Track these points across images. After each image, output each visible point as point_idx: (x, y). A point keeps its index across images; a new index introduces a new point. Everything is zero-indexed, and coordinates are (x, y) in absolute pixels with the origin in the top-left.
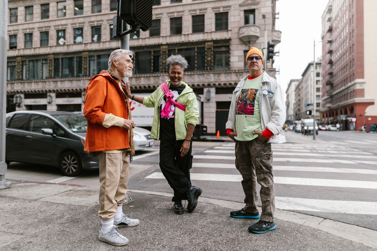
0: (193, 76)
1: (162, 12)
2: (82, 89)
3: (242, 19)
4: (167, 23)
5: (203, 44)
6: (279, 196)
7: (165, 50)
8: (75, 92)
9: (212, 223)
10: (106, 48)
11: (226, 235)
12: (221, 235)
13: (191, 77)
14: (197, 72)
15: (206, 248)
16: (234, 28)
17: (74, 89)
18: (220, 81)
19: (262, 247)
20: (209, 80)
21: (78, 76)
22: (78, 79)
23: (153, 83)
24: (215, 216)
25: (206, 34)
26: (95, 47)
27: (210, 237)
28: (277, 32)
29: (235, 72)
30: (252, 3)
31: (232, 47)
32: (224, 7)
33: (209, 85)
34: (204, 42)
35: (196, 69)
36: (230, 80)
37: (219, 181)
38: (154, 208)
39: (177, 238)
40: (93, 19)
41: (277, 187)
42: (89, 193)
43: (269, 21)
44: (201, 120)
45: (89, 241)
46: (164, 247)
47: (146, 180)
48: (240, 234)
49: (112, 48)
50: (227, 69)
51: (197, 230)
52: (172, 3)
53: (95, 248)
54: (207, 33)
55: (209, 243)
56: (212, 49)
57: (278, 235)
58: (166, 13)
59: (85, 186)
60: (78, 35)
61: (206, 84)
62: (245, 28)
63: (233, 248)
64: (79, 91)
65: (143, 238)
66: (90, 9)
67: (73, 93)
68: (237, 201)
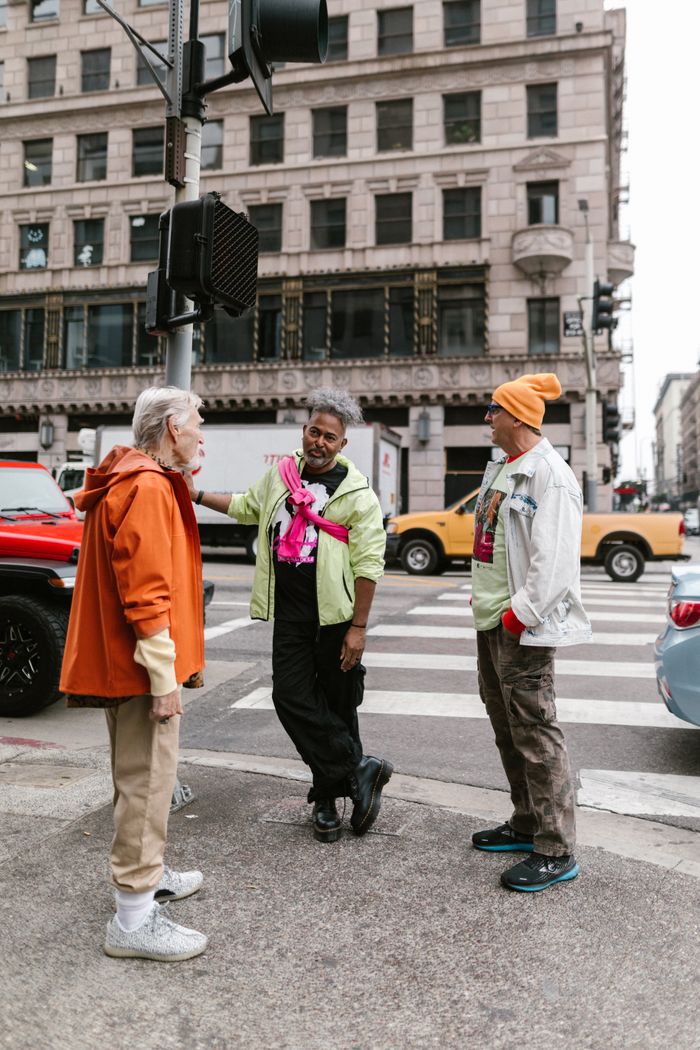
0: (377, 373)
1: (287, 183)
2: (41, 406)
3: (520, 207)
4: (301, 215)
5: (409, 279)
6: (617, 769)
7: (296, 294)
8: (17, 417)
9: (421, 870)
10: (118, 284)
11: (458, 911)
12: (443, 910)
13: (370, 376)
14: (388, 360)
15: (400, 957)
16: (498, 232)
17: (16, 406)
18: (456, 387)
19: (555, 947)
20: (424, 384)
21: (28, 368)
22: (29, 376)
23: (257, 391)
24: (429, 846)
25: (415, 250)
26: (84, 280)
27: (413, 918)
28: (624, 247)
29: (503, 362)
30: (551, 163)
31: (493, 289)
32: (468, 173)
33: (425, 400)
34: (410, 272)
35: (386, 350)
36: (486, 384)
37: (448, 719)
38: (256, 822)
39: (321, 924)
40: (80, 198)
41: (614, 738)
42: (65, 770)
43: (599, 214)
44: (400, 503)
45: (69, 943)
46: (283, 955)
47: (235, 713)
48: (496, 906)
49: (136, 285)
50: (478, 351)
51: (377, 896)
52: (318, 158)
53: (87, 965)
54: (419, 245)
55: (409, 938)
56: (435, 293)
57: (602, 908)
58: (298, 187)
59: (52, 744)
60: (34, 245)
61: (416, 396)
62: (529, 233)
63: (476, 954)
64: (31, 411)
65: (225, 928)
66: (71, 168)
67: (14, 418)
68: (497, 786)
